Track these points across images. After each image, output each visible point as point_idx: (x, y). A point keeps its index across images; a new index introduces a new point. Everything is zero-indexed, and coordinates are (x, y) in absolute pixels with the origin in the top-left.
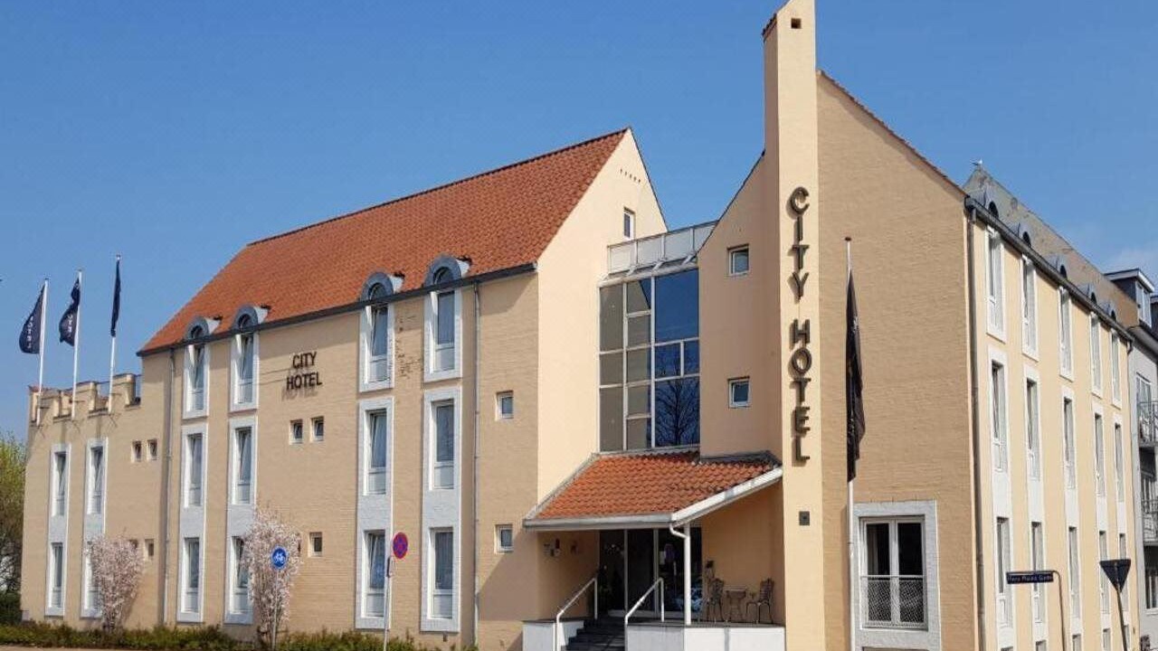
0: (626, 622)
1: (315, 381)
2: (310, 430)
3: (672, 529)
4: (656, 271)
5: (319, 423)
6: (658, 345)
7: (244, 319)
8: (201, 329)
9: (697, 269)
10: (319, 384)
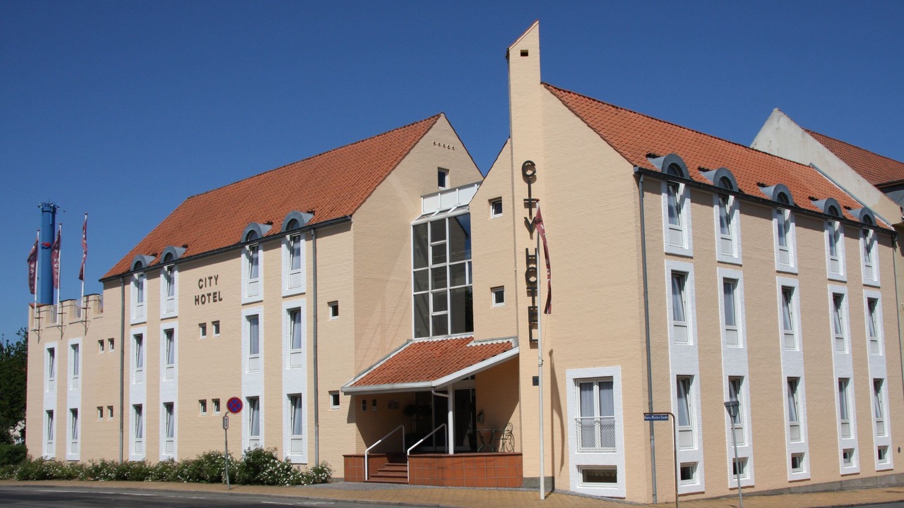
0: (408, 454)
1: (217, 298)
2: (211, 329)
3: (433, 392)
4: (450, 214)
5: (216, 324)
6: (452, 264)
7: (169, 256)
8: (141, 263)
9: (469, 213)
10: (220, 300)
